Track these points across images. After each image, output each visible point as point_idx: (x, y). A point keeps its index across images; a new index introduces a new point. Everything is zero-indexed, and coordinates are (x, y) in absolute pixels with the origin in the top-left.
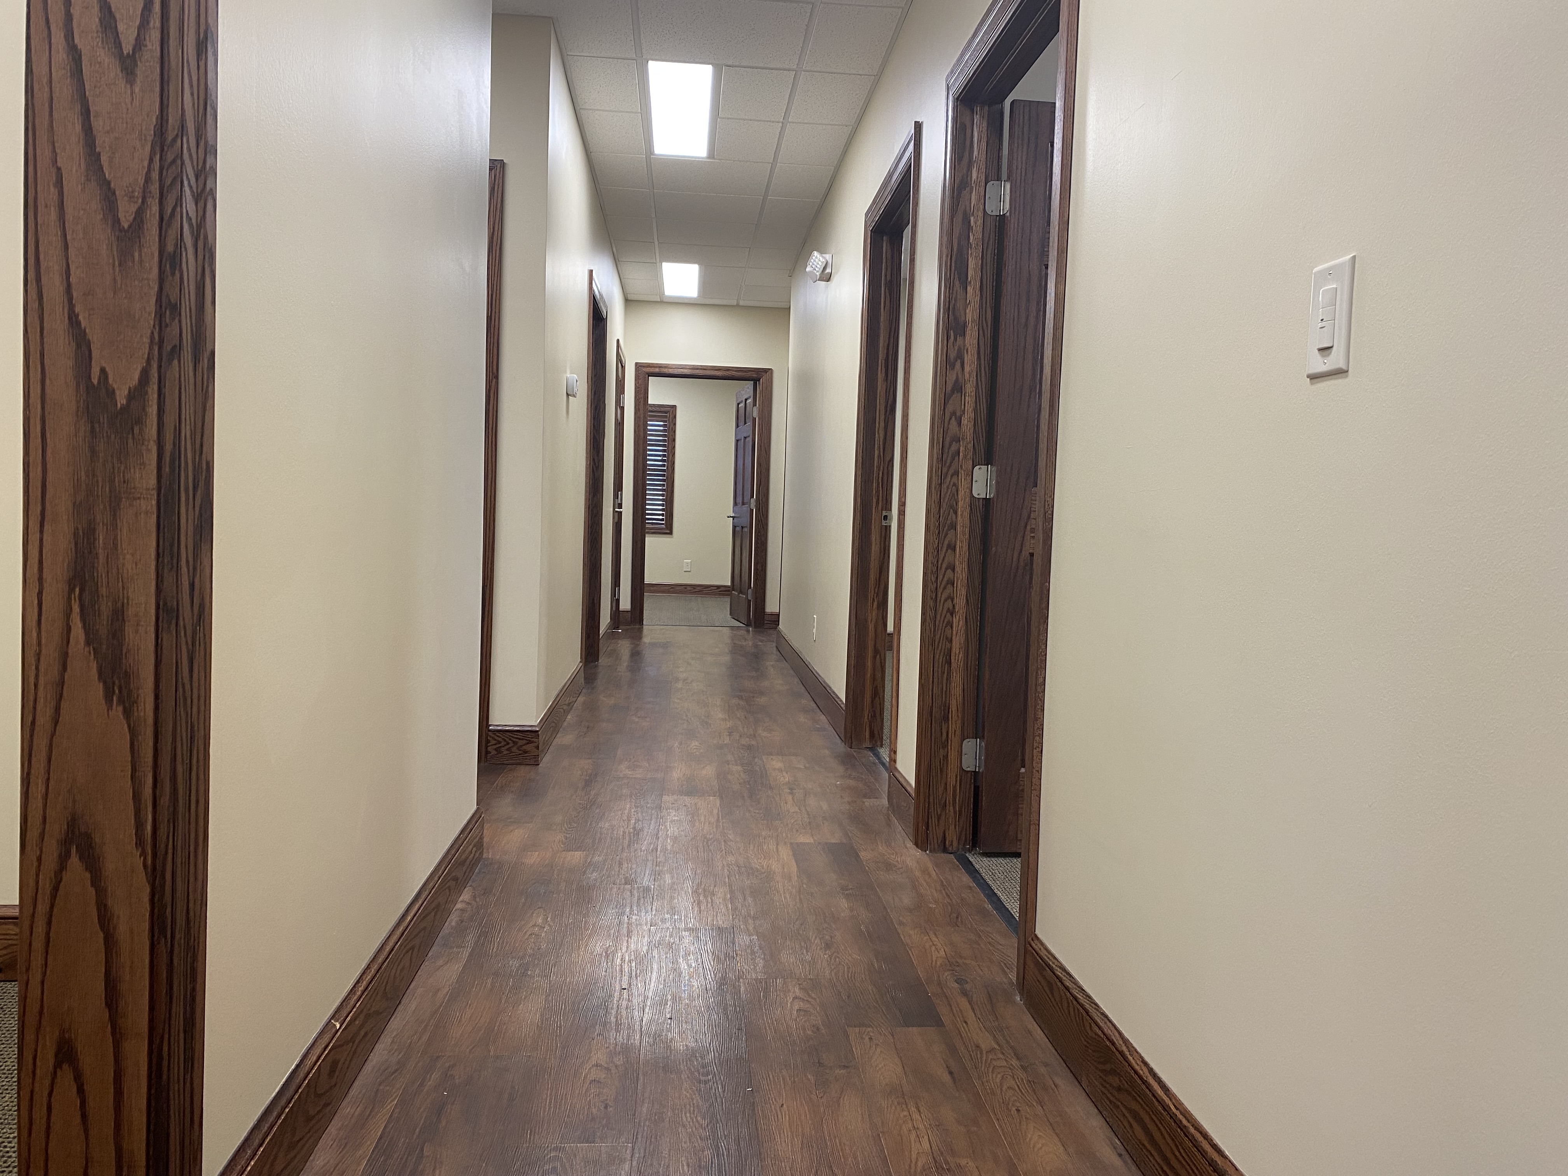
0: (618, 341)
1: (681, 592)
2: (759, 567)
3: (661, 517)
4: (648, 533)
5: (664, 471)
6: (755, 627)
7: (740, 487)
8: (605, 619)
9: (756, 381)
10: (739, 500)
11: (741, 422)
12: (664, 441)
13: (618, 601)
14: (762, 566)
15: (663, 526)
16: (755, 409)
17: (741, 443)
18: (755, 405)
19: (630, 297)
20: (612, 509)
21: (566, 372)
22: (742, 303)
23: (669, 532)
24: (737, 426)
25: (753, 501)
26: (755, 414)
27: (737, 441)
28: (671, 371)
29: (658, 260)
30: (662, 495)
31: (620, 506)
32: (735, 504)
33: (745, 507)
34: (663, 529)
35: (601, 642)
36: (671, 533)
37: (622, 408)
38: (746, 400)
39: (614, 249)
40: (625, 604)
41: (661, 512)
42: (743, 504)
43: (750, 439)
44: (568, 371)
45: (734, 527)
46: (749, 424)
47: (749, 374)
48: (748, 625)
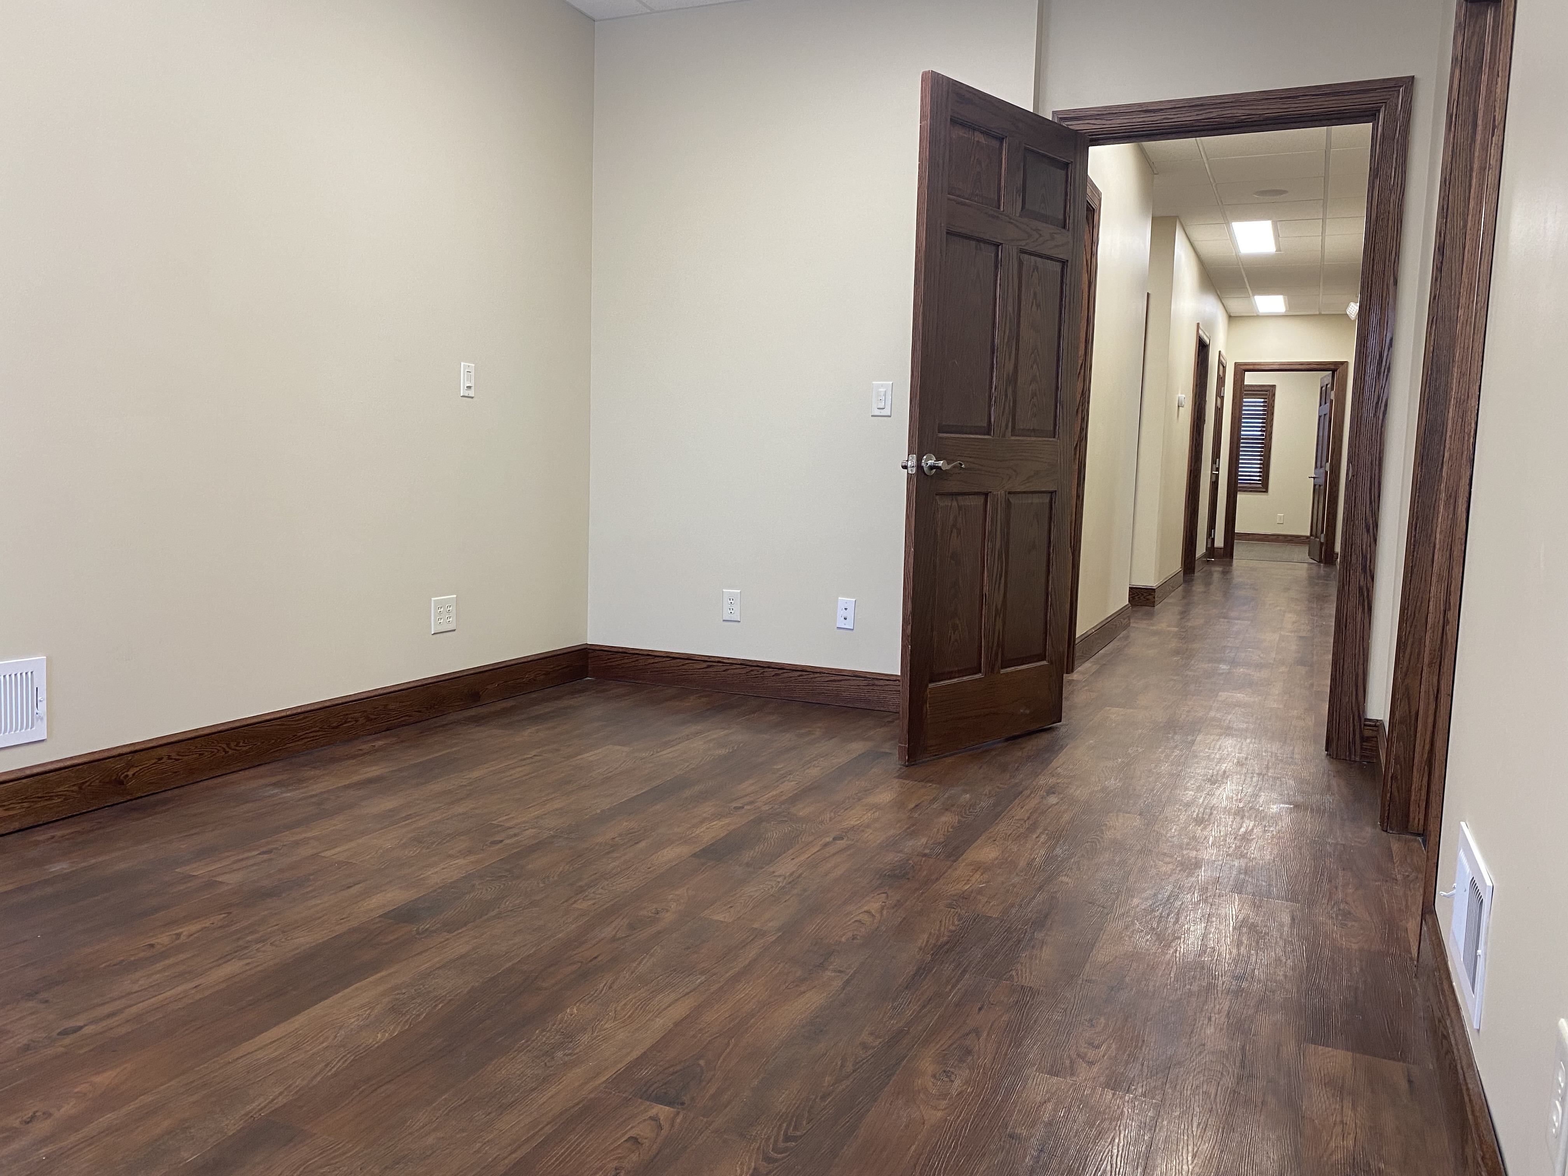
0: (1220, 352)
1: (1273, 541)
2: (1331, 517)
3: (1258, 478)
4: (1240, 491)
5: (1263, 439)
6: (1325, 563)
7: (1319, 454)
8: (1201, 549)
9: (1334, 371)
10: (1319, 463)
11: (1323, 402)
12: (1264, 414)
13: (1213, 540)
14: (1333, 516)
15: (1260, 486)
16: (1333, 393)
17: (1322, 418)
18: (1332, 389)
19: (1232, 315)
20: (1210, 472)
21: (1178, 394)
22: (1323, 313)
23: (1264, 490)
24: (1320, 405)
25: (1328, 465)
26: (1333, 397)
27: (1320, 417)
28: (1263, 367)
29: (1251, 295)
30: (1260, 460)
31: (1218, 469)
32: (1316, 467)
33: (1322, 470)
34: (1259, 488)
35: (1196, 562)
36: (1266, 491)
37: (1222, 398)
38: (1327, 385)
39: (1219, 293)
40: (1219, 542)
41: (1258, 474)
42: (1321, 467)
43: (1328, 416)
44: (1180, 392)
45: (1315, 485)
46: (1328, 404)
47: (1327, 366)
48: (1320, 562)
